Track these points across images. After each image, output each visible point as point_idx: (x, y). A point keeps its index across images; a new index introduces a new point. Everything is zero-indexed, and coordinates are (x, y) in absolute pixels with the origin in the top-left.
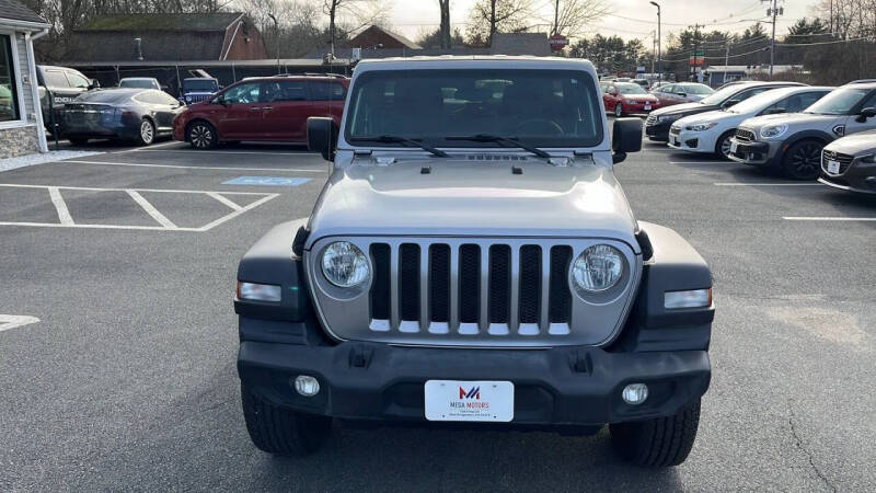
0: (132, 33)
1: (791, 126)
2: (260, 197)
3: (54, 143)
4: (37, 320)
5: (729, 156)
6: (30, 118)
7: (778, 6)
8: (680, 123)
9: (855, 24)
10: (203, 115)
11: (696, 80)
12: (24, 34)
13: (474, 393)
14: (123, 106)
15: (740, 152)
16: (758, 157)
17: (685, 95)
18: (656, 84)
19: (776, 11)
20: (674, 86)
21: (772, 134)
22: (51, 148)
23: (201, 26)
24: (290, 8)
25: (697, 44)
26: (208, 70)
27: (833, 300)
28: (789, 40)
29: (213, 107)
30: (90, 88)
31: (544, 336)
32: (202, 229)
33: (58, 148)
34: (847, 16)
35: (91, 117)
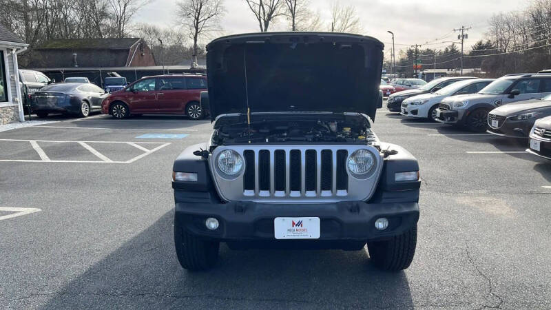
0: (71, 50)
1: (470, 101)
2: (160, 145)
3: (28, 116)
4: (40, 210)
5: (436, 119)
6: (14, 101)
7: (465, 33)
8: (407, 101)
9: (511, 43)
10: (119, 99)
11: (417, 77)
12: (12, 50)
13: (300, 224)
14: (71, 93)
15: (442, 117)
16: (452, 119)
17: (410, 86)
18: (393, 80)
19: (463, 36)
20: (404, 81)
21: (459, 106)
22: (26, 119)
23: (114, 46)
24: (168, 35)
25: (417, 57)
26: (119, 72)
27: (492, 193)
28: (472, 53)
29: (127, 93)
30: (49, 83)
31: (335, 197)
32: (127, 162)
33: (31, 119)
34: (507, 38)
35: (50, 100)
